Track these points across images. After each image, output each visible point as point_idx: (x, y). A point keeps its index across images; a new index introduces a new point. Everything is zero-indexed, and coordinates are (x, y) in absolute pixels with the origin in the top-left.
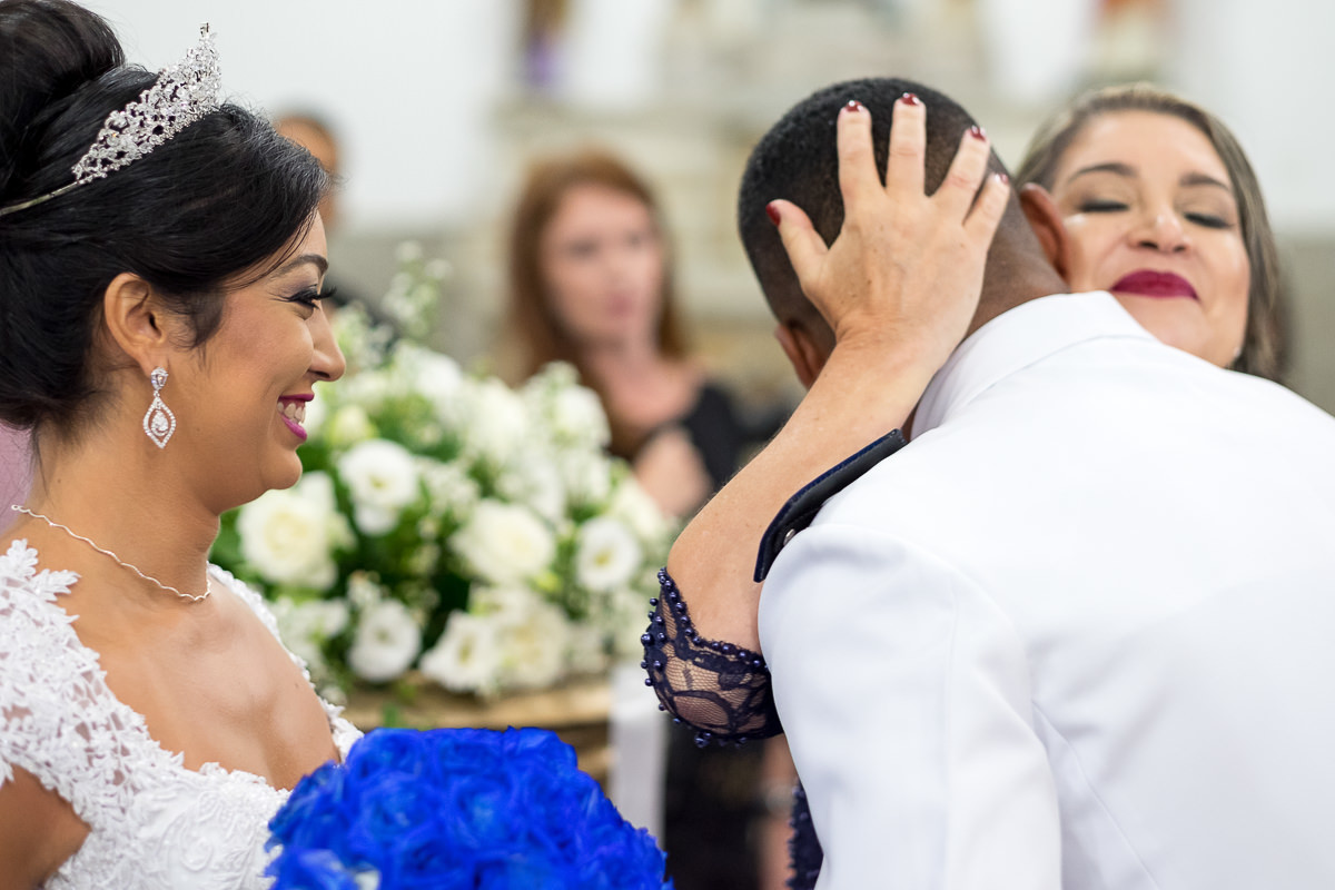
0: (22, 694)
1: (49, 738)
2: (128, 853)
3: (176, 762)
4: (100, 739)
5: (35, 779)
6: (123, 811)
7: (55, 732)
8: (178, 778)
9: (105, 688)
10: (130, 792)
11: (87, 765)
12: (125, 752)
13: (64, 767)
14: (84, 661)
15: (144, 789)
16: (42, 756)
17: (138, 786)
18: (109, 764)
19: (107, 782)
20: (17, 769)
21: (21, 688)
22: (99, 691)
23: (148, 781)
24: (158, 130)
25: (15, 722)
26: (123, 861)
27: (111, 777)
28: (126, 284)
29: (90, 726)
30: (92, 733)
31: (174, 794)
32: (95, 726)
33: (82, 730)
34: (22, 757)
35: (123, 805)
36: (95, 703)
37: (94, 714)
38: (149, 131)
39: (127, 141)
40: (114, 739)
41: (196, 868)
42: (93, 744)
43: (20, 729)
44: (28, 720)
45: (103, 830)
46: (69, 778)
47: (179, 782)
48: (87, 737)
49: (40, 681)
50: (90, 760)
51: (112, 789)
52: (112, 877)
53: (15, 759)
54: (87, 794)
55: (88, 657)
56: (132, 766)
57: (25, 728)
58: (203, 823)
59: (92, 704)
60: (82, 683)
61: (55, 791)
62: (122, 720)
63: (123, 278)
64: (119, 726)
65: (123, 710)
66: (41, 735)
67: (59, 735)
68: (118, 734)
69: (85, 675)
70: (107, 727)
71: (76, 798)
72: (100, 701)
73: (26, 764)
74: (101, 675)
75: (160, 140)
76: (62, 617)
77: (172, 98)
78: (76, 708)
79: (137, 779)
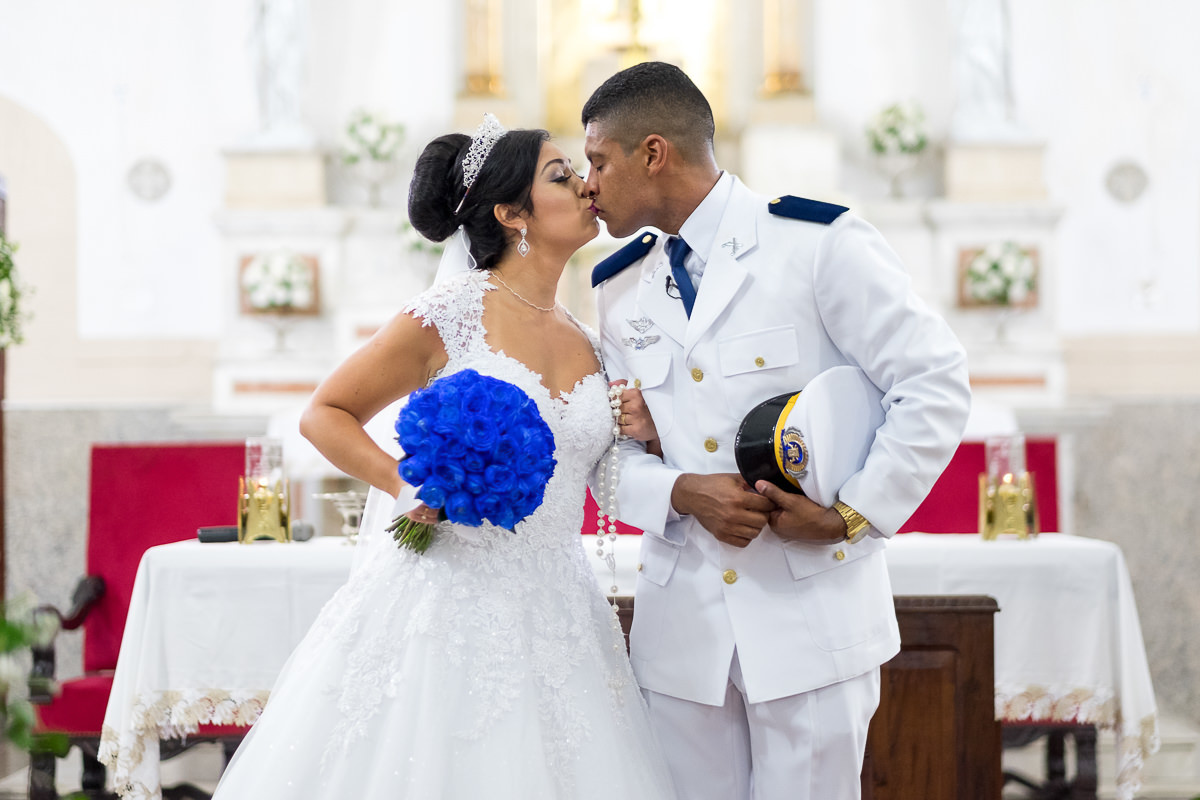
1: (448, 320)
3: (488, 348)
4: (465, 331)
5: (437, 331)
6: (461, 356)
8: (484, 353)
9: (479, 318)
10: (466, 351)
11: (455, 336)
12: (471, 338)
13: (448, 333)
16: (443, 325)
17: (469, 350)
18: (463, 339)
19: (460, 345)
20: (433, 323)
22: (476, 317)
23: (473, 350)
24: (482, 156)
25: (440, 310)
27: (462, 344)
28: (498, 208)
29: (464, 325)
30: (463, 328)
31: (479, 356)
32: (466, 326)
33: (460, 324)
34: (437, 322)
35: (461, 354)
36: (472, 320)
37: (467, 322)
38: (479, 158)
39: (474, 166)
40: (470, 332)
42: (461, 331)
43: (440, 312)
44: (444, 311)
45: (452, 359)
46: (448, 337)
50: (457, 335)
51: (459, 347)
53: (435, 321)
54: (451, 344)
55: (480, 307)
57: (442, 313)
59: (470, 320)
60: (471, 313)
63: (497, 206)
64: (475, 330)
65: (480, 325)
66: (445, 318)
67: (451, 322)
68: (472, 332)
69: (475, 311)
70: (470, 329)
71: (447, 344)
72: (474, 320)
73: (437, 324)
74: (481, 314)
75: (485, 158)
76: (482, 294)
77: (481, 143)
78: (463, 317)
79: (470, 348)
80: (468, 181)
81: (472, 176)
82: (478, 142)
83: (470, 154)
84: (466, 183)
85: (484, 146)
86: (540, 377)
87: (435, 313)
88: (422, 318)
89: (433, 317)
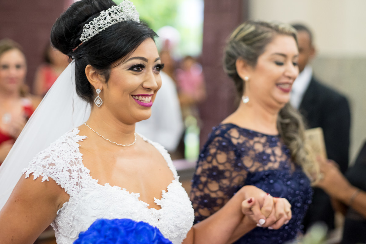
0: (54, 160)
1: (60, 172)
2: (78, 203)
3: (96, 182)
5: (55, 181)
6: (78, 192)
7: (61, 171)
8: (95, 186)
9: (81, 162)
10: (81, 187)
11: (69, 180)
12: (81, 178)
13: (63, 180)
14: (76, 155)
15: (85, 188)
16: (57, 176)
17: (83, 187)
18: (76, 180)
19: (74, 185)
20: (49, 178)
21: (54, 159)
22: (78, 162)
23: (86, 186)
24: (100, 28)
25: (51, 167)
26: (77, 204)
27: (76, 184)
28: (89, 67)
29: (72, 171)
30: (72, 172)
31: (93, 190)
32: (73, 171)
33: (69, 171)
34: (52, 176)
35: (78, 191)
36: (76, 166)
37: (75, 168)
38: (97, 28)
40: (79, 174)
41: (94, 208)
42: (72, 175)
43: (52, 169)
44: (54, 167)
45: (72, 196)
46: (64, 183)
47: (95, 187)
48: (71, 173)
49: (60, 158)
50: (70, 178)
51: (75, 186)
52: (75, 209)
53: (50, 176)
54: (68, 187)
55: (79, 155)
56: (82, 182)
57: (53, 169)
58: (99, 197)
59: (75, 166)
60: (74, 160)
61: (60, 185)
62: (83, 170)
64: (81, 172)
65: (83, 168)
66: (57, 171)
67: (62, 171)
68: (80, 174)
69: (76, 159)
70: (77, 171)
71: (66, 188)
72: (78, 165)
73: (52, 177)
74: (81, 159)
75: (101, 30)
76: (78, 145)
77: (105, 19)
78: (69, 166)
79: (83, 185)
80: (84, 38)
81: (87, 37)
82: (103, 18)
83: (93, 23)
84: (81, 39)
85: (106, 22)
86: (138, 195)
87: (49, 170)
88: (41, 177)
89: (48, 174)
